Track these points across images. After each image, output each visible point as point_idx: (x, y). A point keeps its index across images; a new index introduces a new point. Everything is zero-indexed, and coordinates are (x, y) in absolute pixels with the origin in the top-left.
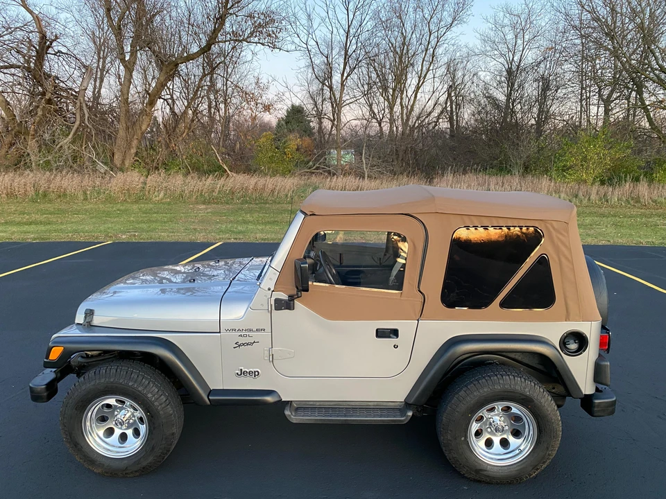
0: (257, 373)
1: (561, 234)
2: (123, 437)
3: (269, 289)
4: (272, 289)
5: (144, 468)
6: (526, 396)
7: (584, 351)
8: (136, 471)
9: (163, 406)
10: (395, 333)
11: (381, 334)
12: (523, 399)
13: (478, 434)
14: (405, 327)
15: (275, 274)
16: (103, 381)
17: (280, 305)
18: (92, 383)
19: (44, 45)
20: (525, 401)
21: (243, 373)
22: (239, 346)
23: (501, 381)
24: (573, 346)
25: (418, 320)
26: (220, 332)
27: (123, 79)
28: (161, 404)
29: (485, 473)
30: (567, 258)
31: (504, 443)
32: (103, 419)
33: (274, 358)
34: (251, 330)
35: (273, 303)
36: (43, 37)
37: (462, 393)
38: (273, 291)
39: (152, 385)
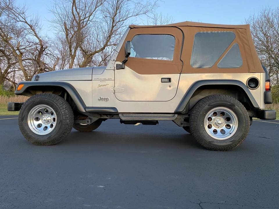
0: (107, 99)
1: (243, 34)
2: (46, 128)
3: (114, 60)
4: (115, 60)
5: (53, 140)
6: (232, 103)
7: (258, 87)
8: (49, 142)
9: (64, 110)
10: (169, 80)
11: (163, 80)
12: (230, 105)
13: (210, 127)
14: (174, 77)
15: (117, 53)
16: (39, 97)
17: (119, 67)
18: (34, 98)
20: (231, 107)
21: (101, 99)
22: (100, 86)
23: (219, 97)
24: (253, 85)
25: (180, 74)
26: (92, 80)
27: (70, 63)
28: (63, 109)
29: (214, 143)
30: (246, 44)
31: (223, 132)
32: (37, 119)
33: (115, 92)
34: (105, 79)
35: (115, 66)
38: (116, 61)
39: (60, 100)
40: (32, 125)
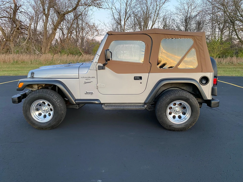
0: (92, 93)
1: (200, 41)
2: (45, 116)
3: (96, 62)
4: (97, 62)
5: (52, 126)
6: (187, 98)
7: (208, 83)
8: (50, 127)
9: (59, 103)
10: (141, 78)
11: (136, 78)
12: (186, 99)
13: (170, 114)
14: (144, 76)
15: (98, 57)
16: (37, 94)
17: (100, 68)
18: (34, 95)
19: (16, 9)
20: (187, 100)
21: (87, 93)
22: (86, 83)
23: (178, 93)
24: (204, 82)
25: (149, 73)
26: (79, 78)
27: (45, 21)
28: (58, 103)
29: (173, 126)
30: (201, 49)
31: (180, 117)
32: (37, 110)
33: (98, 87)
34: (90, 77)
35: (97, 67)
36: (16, 6)
37: (164, 97)
38: (97, 63)
39: (55, 96)
40: (35, 115)
